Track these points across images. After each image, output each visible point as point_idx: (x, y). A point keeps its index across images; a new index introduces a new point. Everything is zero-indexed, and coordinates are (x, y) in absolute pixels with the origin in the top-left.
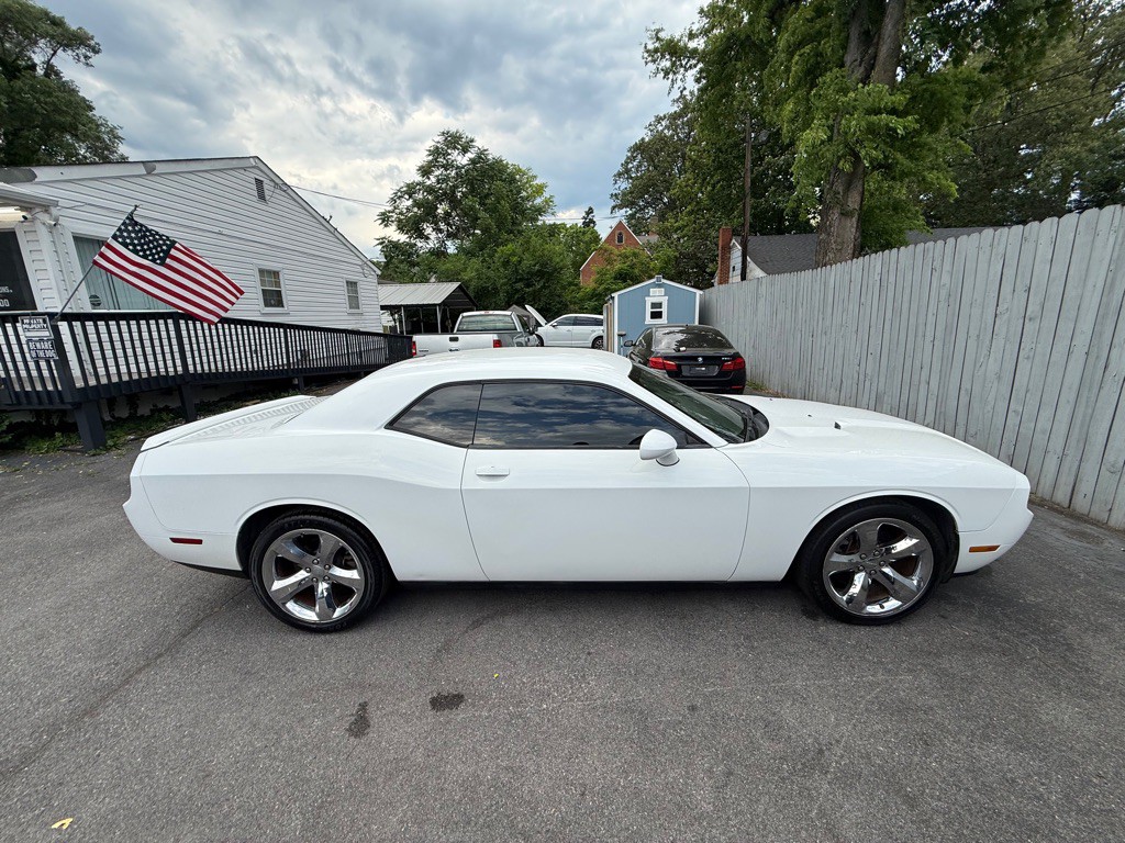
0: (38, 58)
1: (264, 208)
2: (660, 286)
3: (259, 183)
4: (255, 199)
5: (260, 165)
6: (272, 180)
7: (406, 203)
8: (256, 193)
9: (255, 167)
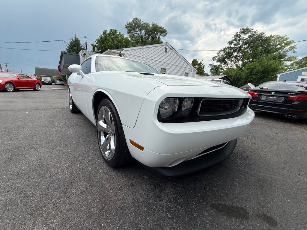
1: (166, 54)
3: (166, 49)
5: (167, 44)
6: (170, 48)
7: (222, 54)
8: (165, 51)
9: (166, 45)
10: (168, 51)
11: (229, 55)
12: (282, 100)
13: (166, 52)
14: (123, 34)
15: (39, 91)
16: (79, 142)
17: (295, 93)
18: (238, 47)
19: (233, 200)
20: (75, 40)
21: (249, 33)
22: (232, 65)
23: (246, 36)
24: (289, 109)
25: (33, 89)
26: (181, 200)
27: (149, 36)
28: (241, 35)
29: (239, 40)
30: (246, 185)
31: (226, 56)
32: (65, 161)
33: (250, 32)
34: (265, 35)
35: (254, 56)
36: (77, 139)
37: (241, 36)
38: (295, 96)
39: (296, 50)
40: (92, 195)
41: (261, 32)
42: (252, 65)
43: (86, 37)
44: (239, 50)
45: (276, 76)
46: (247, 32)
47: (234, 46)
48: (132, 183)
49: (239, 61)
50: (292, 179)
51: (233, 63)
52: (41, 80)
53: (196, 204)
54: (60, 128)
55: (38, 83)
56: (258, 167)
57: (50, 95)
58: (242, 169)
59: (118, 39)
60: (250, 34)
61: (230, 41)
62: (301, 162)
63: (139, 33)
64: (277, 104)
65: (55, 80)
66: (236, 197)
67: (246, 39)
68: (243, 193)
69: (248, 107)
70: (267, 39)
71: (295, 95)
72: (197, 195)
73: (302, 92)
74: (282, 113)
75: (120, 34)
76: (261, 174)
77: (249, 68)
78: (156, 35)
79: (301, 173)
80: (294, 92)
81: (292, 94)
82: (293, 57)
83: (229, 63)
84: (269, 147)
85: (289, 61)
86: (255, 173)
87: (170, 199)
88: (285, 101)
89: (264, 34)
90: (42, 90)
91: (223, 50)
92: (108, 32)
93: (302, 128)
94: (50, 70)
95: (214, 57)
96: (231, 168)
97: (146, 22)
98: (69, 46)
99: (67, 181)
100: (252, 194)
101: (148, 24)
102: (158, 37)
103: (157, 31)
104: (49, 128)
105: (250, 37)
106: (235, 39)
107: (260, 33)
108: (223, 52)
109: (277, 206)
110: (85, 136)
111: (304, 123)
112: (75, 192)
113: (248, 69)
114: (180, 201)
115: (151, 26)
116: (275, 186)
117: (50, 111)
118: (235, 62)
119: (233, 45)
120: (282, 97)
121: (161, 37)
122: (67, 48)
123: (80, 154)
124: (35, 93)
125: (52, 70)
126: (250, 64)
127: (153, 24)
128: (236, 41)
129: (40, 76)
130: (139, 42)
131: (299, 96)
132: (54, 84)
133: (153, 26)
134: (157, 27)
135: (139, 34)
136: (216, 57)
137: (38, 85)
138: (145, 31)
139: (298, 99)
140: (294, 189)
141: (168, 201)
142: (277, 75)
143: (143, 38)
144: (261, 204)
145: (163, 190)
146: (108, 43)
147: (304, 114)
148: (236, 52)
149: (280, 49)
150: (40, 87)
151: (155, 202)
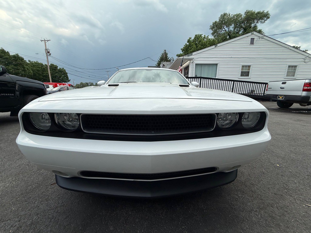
3: (253, 39)
6: (259, 37)
8: (249, 43)
9: (252, 34)
10: (255, 41)
13: (252, 43)
14: (208, 36)
27: (239, 28)
59: (202, 43)
75: (204, 38)
78: (250, 24)
92: (193, 38)
97: (236, 14)
101: (239, 15)
115: (243, 15)
127: (247, 12)
133: (246, 15)
134: (253, 14)
135: (225, 30)
138: (234, 25)
143: (231, 33)
146: (191, 49)
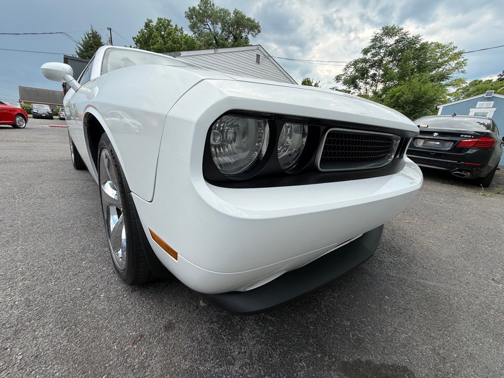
0: (243, 35)
1: (258, 66)
2: (489, 99)
3: (258, 56)
4: (255, 63)
5: (260, 48)
6: (264, 55)
7: (351, 70)
8: (255, 60)
9: (258, 49)
10: (261, 60)
11: (363, 74)
12: (448, 146)
13: (258, 62)
14: (182, 28)
15: (24, 129)
16: (71, 227)
17: (472, 135)
18: (377, 60)
19: (384, 348)
20: (93, 37)
21: (396, 35)
22: (366, 89)
23: (390, 41)
24: (459, 162)
25: (11, 126)
26: (276, 358)
27: (228, 34)
28: (383, 38)
29: (380, 48)
30: (405, 309)
31: (357, 74)
32: (22, 273)
33: (399, 34)
34: (421, 40)
35: (402, 77)
36: (69, 222)
37: (383, 40)
38: (470, 140)
39: (465, 68)
40: (62, 364)
41: (415, 34)
42: (398, 92)
43: (110, 29)
44: (379, 64)
45: (436, 108)
46: (393, 34)
47: (372, 58)
48: (169, 320)
49: (378, 84)
50: (484, 290)
51: (368, 86)
52: (31, 109)
53: (308, 367)
54: (41, 199)
55: (21, 115)
56: (421, 269)
57: (44, 136)
58: (395, 275)
59: (173, 37)
60: (397, 38)
61: (365, 49)
62: (491, 256)
63: (211, 27)
64: (439, 154)
65: (58, 111)
66: (389, 339)
67: (390, 46)
68: (402, 329)
69: (405, 155)
70: (424, 47)
71: (471, 138)
72: (311, 341)
73: (483, 133)
74: (448, 169)
75: (176, 29)
76: (428, 282)
77: (394, 96)
78: (241, 32)
79: (495, 276)
80: (470, 133)
81: (466, 136)
82: (460, 80)
83: (362, 87)
84: (434, 227)
85: (453, 85)
86: (417, 280)
87: (251, 357)
88: (454, 149)
89: (419, 38)
90: (30, 127)
91: (353, 65)
92: (154, 23)
93: (478, 194)
94: (49, 91)
95: (338, 76)
96: (373, 272)
97: (223, 8)
98: (82, 48)
99: (9, 326)
100: (419, 329)
101: (226, 12)
102: (244, 37)
103: (244, 25)
104: (15, 199)
105: (397, 42)
106: (373, 46)
107: (413, 37)
108: (353, 67)
109: (471, 356)
110: (89, 215)
111: (481, 186)
112: (21, 357)
113: (392, 97)
114: (274, 360)
115: (232, 15)
116: (458, 309)
117: (32, 165)
118: (372, 86)
119: (369, 56)
120: (450, 142)
121: (250, 36)
122: (79, 51)
123: (65, 255)
124: (14, 133)
125: (53, 92)
126: (395, 90)
127: (236, 13)
128: (374, 48)
129: (30, 103)
130: (211, 44)
131: (477, 140)
132: (57, 117)
133: (236, 16)
134: (243, 17)
135: (210, 29)
136: (341, 75)
137: (21, 118)
138: (222, 25)
139: (475, 145)
140: (492, 312)
141: (246, 363)
142: (438, 107)
143: (218, 37)
144: (439, 354)
145: (237, 335)
146: (155, 44)
147: (482, 170)
148: (375, 68)
149: (442, 64)
150: (26, 122)
151: (216, 370)
